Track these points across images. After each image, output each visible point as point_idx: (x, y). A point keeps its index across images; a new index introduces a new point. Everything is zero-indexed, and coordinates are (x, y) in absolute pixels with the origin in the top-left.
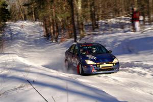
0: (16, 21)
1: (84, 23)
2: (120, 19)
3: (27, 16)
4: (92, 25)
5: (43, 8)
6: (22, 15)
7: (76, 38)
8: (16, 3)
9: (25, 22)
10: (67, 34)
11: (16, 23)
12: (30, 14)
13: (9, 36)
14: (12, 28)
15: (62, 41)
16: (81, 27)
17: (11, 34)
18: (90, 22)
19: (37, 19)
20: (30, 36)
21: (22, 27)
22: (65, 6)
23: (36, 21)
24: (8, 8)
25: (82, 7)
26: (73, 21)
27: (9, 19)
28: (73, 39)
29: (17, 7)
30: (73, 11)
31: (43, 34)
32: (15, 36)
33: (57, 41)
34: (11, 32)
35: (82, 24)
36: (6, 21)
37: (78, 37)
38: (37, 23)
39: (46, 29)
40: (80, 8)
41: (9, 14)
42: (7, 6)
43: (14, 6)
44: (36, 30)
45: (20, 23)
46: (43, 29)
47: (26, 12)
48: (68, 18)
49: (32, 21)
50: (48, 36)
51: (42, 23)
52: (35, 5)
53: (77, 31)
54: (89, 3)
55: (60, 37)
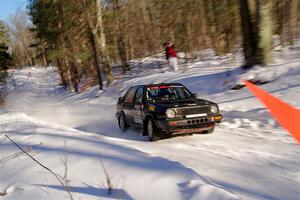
0: (21, 68)
1: (112, 64)
2: (157, 57)
3: (36, 60)
4: (122, 66)
5: (56, 48)
6: (29, 59)
7: (101, 84)
8: (21, 44)
9: (34, 68)
10: (90, 79)
11: (22, 71)
12: (39, 57)
13: (13, 88)
14: (16, 77)
15: (83, 90)
16: (106, 69)
17: (15, 85)
18: (119, 62)
19: (49, 62)
20: (40, 86)
21: (30, 75)
22: (87, 44)
23: (48, 65)
24: (10, 51)
25: (107, 43)
26: (96, 64)
27: (12, 66)
28: (98, 86)
29: (22, 48)
30: (94, 49)
31: (59, 82)
32: (21, 88)
33: (77, 91)
34: (14, 82)
35: (108, 66)
36: (7, 68)
37: (105, 83)
38: (50, 68)
39: (62, 75)
40: (104, 45)
41: (11, 59)
42: (7, 48)
43: (17, 48)
44: (49, 78)
45: (26, 70)
46: (58, 76)
47: (34, 56)
48: (89, 59)
49: (43, 66)
50: (65, 84)
51: (56, 68)
52: (45, 44)
53: (103, 76)
54: (115, 39)
55: (80, 85)
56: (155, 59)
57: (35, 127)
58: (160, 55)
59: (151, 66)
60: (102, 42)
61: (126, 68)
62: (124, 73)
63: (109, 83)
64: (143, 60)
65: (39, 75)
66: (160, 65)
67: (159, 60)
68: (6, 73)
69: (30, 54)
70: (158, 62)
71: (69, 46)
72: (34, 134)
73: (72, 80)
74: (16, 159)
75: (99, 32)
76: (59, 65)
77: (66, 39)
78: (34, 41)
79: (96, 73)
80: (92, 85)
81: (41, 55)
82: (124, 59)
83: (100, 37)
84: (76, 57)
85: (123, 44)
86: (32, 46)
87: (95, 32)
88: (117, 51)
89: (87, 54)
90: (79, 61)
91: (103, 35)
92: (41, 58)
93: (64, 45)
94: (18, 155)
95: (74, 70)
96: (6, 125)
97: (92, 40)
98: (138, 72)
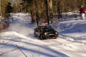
0: (16, 13)
1: (54, 14)
3: (22, 10)
4: (58, 16)
5: (31, 6)
6: (19, 9)
7: (48, 23)
9: (21, 13)
10: (44, 20)
14: (13, 16)
16: (51, 16)
17: (13, 20)
19: (27, 12)
20: (23, 21)
22: (43, 5)
24: (12, 5)
25: (52, 5)
26: (47, 13)
27: (12, 12)
28: (47, 23)
29: (17, 5)
30: (47, 7)
31: (30, 20)
32: (15, 21)
33: (38, 24)
34: (12, 19)
35: (52, 15)
36: (10, 13)
37: (50, 22)
38: (27, 14)
39: (32, 17)
40: (51, 6)
41: (12, 9)
42: (11, 4)
43: (15, 4)
44: (26, 18)
45: (18, 14)
46: (30, 17)
48: (44, 11)
49: (24, 13)
50: (33, 21)
52: (26, 4)
53: (49, 19)
54: (56, 3)
55: (39, 22)
56: (73, 13)
58: (76, 11)
59: (71, 16)
60: (51, 5)
61: (60, 16)
62: (59, 18)
63: (52, 22)
65: (22, 17)
66: (75, 16)
67: (75, 13)
68: (10, 15)
69: (20, 7)
71: (36, 5)
73: (36, 20)
76: (31, 13)
77: (35, 2)
78: (22, 2)
79: (47, 18)
80: (44, 23)
81: (24, 8)
82: (59, 12)
83: (50, 2)
84: (39, 10)
85: (59, 6)
86: (21, 4)
88: (57, 9)
89: (44, 9)
90: (40, 12)
91: (51, 1)
92: (24, 9)
93: (34, 5)
96: (8, 37)
97: (46, 3)
98: (65, 18)
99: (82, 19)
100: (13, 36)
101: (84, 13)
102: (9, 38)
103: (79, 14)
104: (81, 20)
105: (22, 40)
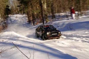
0: (13, 14)
1: (48, 15)
2: (66, 13)
5: (27, 8)
6: (17, 11)
7: (43, 23)
8: (14, 5)
9: (18, 15)
10: (39, 20)
11: (14, 16)
12: (20, 11)
13: (10, 22)
14: (11, 18)
15: (36, 24)
16: (46, 17)
17: (11, 21)
18: (51, 14)
19: (24, 13)
20: (20, 22)
21: (16, 17)
23: (23, 14)
24: (10, 8)
25: (47, 7)
26: (42, 14)
27: (10, 13)
29: (14, 7)
30: (42, 9)
31: (27, 21)
32: (13, 22)
33: (34, 24)
34: (11, 20)
35: (47, 16)
36: (8, 14)
37: (45, 22)
38: (24, 15)
39: (28, 18)
40: (45, 7)
41: (10, 11)
43: (13, 7)
44: (23, 19)
45: (15, 16)
46: (27, 18)
47: (19, 10)
48: (39, 13)
49: (22, 14)
50: (29, 22)
51: (26, 15)
52: (23, 6)
53: (44, 19)
54: (50, 5)
55: (35, 22)
56: (65, 14)
57: (19, 37)
58: (68, 12)
59: (64, 17)
60: (45, 6)
61: (53, 17)
62: (53, 19)
63: (46, 22)
64: (61, 14)
65: (20, 18)
66: (67, 16)
67: (67, 14)
68: (8, 16)
69: (17, 9)
70: (67, 15)
71: (32, 7)
72: (18, 40)
73: (32, 20)
74: (11, 50)
75: (44, 2)
76: (28, 14)
77: (31, 4)
78: (19, 5)
79: (42, 18)
80: (40, 23)
81: (21, 10)
82: (53, 13)
83: (44, 4)
84: (35, 12)
85: (53, 7)
86: (18, 6)
87: (42, 2)
88: (50, 10)
89: (39, 11)
90: (36, 13)
91: (45, 4)
93: (30, 7)
94: (12, 48)
95: (33, 17)
96: (7, 36)
97: (41, 5)
98: (58, 18)
99: (72, 18)
100: (11, 35)
101: (74, 13)
102: (8, 38)
103: (70, 14)
104: (72, 20)
105: (20, 39)
